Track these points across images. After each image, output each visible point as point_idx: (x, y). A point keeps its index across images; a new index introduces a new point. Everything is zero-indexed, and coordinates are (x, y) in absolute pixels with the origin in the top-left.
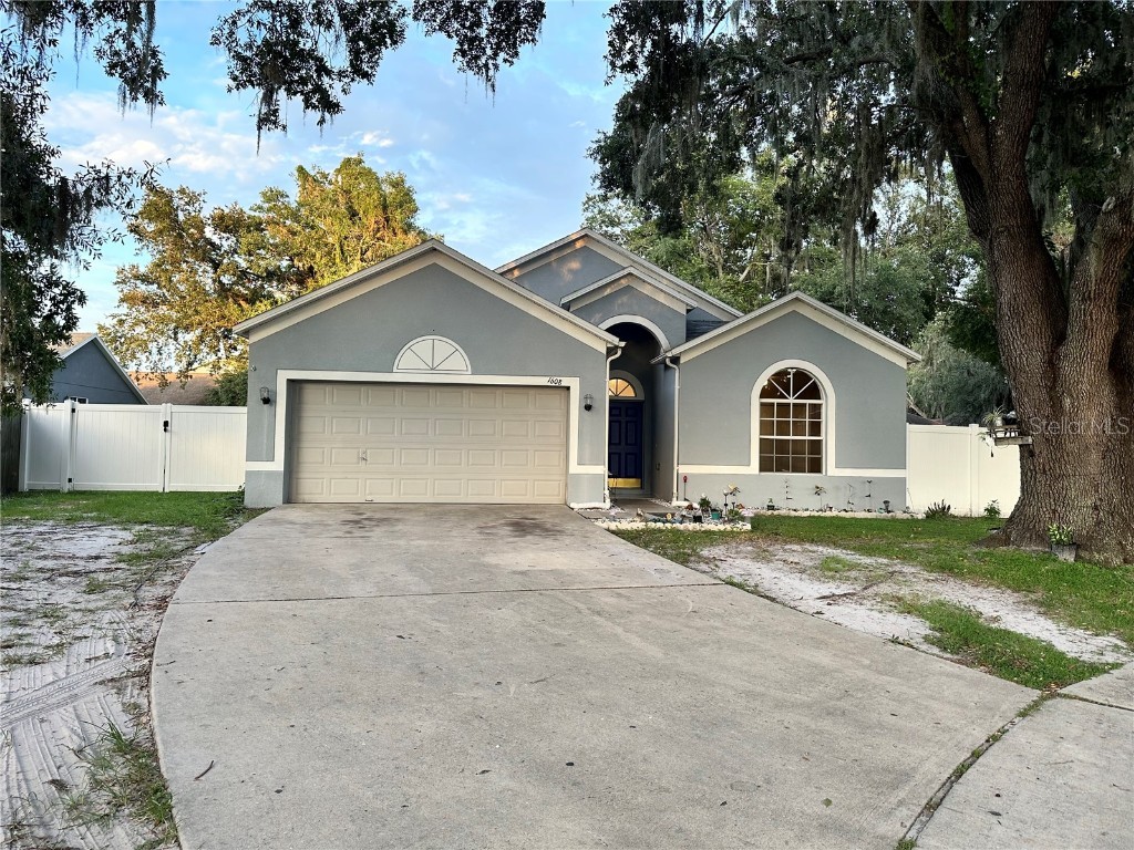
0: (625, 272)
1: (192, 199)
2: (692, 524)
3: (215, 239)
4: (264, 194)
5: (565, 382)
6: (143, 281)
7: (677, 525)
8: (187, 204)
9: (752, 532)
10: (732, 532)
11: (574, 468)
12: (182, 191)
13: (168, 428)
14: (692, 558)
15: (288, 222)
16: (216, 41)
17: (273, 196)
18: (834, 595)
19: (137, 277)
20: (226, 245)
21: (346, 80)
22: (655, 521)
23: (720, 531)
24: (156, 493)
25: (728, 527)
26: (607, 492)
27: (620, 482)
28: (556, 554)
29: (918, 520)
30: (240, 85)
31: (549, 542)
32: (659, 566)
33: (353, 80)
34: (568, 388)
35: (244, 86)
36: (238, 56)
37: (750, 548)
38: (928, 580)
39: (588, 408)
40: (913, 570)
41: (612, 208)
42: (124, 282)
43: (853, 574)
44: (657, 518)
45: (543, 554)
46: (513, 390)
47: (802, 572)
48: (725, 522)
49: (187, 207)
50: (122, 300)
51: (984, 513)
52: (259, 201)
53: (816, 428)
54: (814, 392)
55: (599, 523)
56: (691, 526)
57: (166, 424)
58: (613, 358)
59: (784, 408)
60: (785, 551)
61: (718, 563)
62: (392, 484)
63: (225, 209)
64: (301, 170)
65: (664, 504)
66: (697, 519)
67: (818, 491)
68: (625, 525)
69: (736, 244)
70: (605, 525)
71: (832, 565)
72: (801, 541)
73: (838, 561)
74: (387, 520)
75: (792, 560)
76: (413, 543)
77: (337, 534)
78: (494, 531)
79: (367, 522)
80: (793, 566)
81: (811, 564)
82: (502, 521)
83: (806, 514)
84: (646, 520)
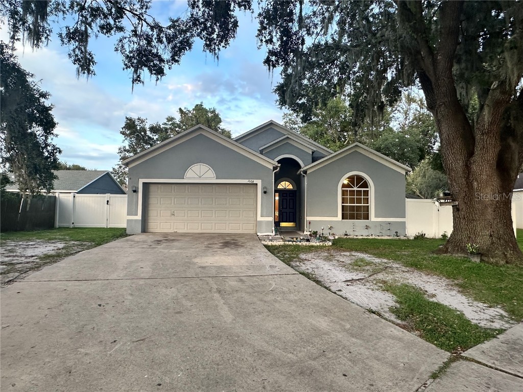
0: (286, 136)
1: (143, 121)
2: (305, 242)
3: (151, 136)
4: (167, 119)
5: (255, 181)
6: (127, 152)
7: (298, 243)
8: (141, 123)
9: (331, 246)
10: (323, 246)
11: (259, 218)
12: (139, 119)
13: (109, 203)
14: (294, 259)
15: (177, 129)
16: (117, 50)
17: (170, 119)
18: (353, 280)
19: (125, 151)
20: (155, 138)
21: (170, 64)
22: (289, 241)
23: (318, 246)
24: (104, 228)
25: (321, 244)
26: (273, 228)
27: (287, 224)
28: (229, 257)
29: (410, 240)
30: (128, 67)
31: (233, 251)
32: (273, 264)
33: (173, 64)
34: (257, 184)
35: (129, 67)
36: (127, 57)
37: (325, 254)
38: (404, 271)
39: (265, 192)
40: (398, 266)
42: (121, 152)
43: (368, 267)
44: (291, 239)
45: (223, 258)
46: (235, 186)
47: (344, 266)
48: (320, 242)
50: (121, 159)
51: (440, 237)
52: (165, 121)
53: (367, 201)
54: (365, 185)
55: (263, 242)
56: (304, 243)
57: (108, 201)
58: (275, 171)
59: (352, 192)
60: (341, 255)
61: (306, 262)
62: (185, 225)
63: (153, 124)
64: (180, 109)
65: (301, 233)
66: (308, 240)
67: (367, 227)
68: (275, 243)
69: (342, 131)
70: (266, 243)
71: (359, 263)
72: (351, 250)
73: (364, 261)
74: (173, 240)
75: (341, 260)
76: (171, 251)
77: (145, 246)
78: (213, 246)
79: (164, 241)
80: (341, 263)
81: (350, 262)
82: (222, 241)
83: (361, 237)
84: (285, 241)
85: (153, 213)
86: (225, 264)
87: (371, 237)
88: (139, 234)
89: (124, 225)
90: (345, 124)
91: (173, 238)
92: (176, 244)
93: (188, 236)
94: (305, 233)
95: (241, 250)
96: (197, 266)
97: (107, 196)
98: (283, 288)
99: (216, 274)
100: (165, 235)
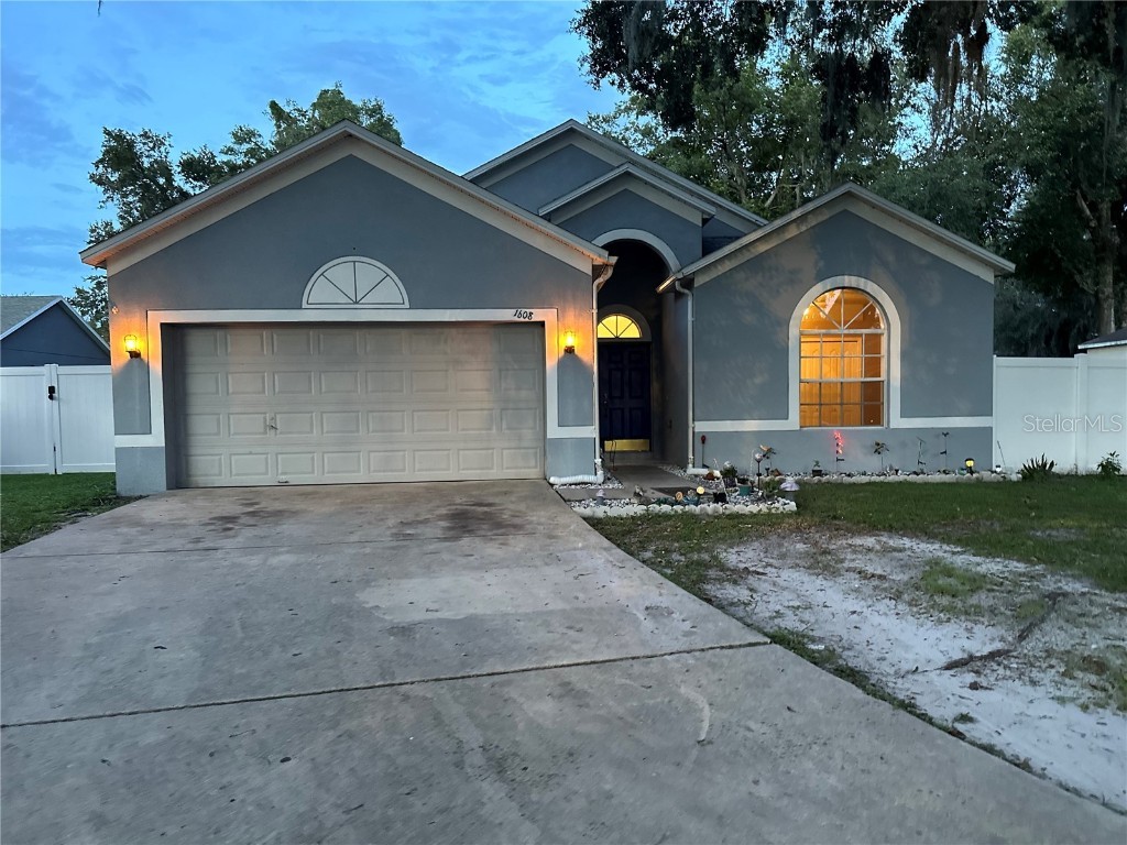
0: (621, 170)
1: (158, 143)
2: (712, 505)
3: (187, 188)
4: (235, 135)
5: (538, 315)
7: (691, 508)
8: (153, 149)
9: (797, 513)
10: (769, 514)
11: (554, 431)
12: (145, 135)
13: (55, 395)
14: (712, 573)
17: (243, 136)
22: (660, 502)
23: (753, 515)
24: (46, 476)
26: (598, 461)
27: (621, 445)
28: (489, 577)
29: (1011, 482)
31: (492, 550)
32: (654, 598)
34: (542, 324)
37: (800, 547)
39: (570, 350)
40: (1080, 587)
41: (618, 130)
43: (983, 599)
44: (662, 496)
45: (468, 579)
46: (471, 330)
47: (897, 597)
48: (759, 500)
49: (152, 152)
52: (230, 142)
53: (874, 366)
54: (872, 318)
55: (580, 510)
56: (711, 509)
57: (52, 390)
58: (601, 280)
59: (831, 343)
60: (855, 549)
61: (752, 580)
62: (313, 459)
63: (193, 153)
64: (274, 105)
65: (678, 472)
66: (720, 498)
67: (879, 448)
68: (617, 510)
70: (588, 512)
71: (941, 581)
72: (873, 528)
73: (949, 572)
74: (279, 514)
75: (870, 569)
76: (274, 561)
77: (176, 543)
78: (420, 530)
79: (244, 520)
80: (876, 582)
81: (904, 577)
82: (443, 511)
83: (865, 479)
84: (646, 502)
85: (202, 426)
86: (479, 609)
87: (892, 478)
88: (157, 496)
89: (107, 465)
90: (768, 147)
91: (278, 506)
92: (288, 528)
93: (328, 495)
94: (691, 470)
95: (518, 543)
96: (379, 626)
97: (48, 373)
98: (752, 725)
99: (463, 665)
100: (249, 494)
